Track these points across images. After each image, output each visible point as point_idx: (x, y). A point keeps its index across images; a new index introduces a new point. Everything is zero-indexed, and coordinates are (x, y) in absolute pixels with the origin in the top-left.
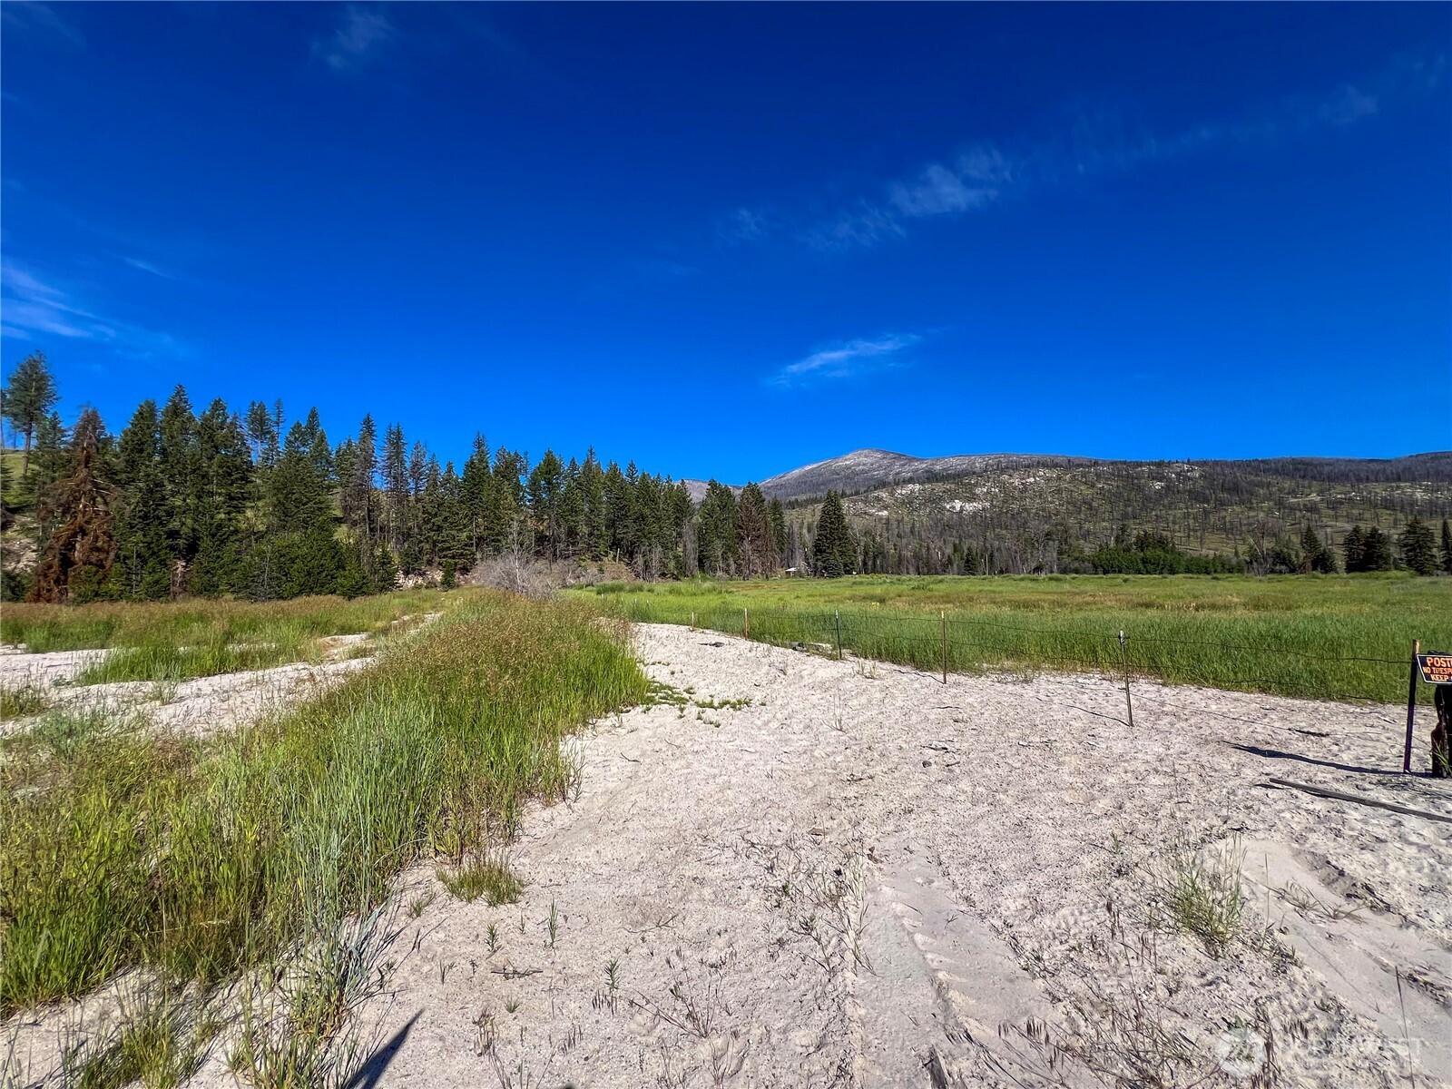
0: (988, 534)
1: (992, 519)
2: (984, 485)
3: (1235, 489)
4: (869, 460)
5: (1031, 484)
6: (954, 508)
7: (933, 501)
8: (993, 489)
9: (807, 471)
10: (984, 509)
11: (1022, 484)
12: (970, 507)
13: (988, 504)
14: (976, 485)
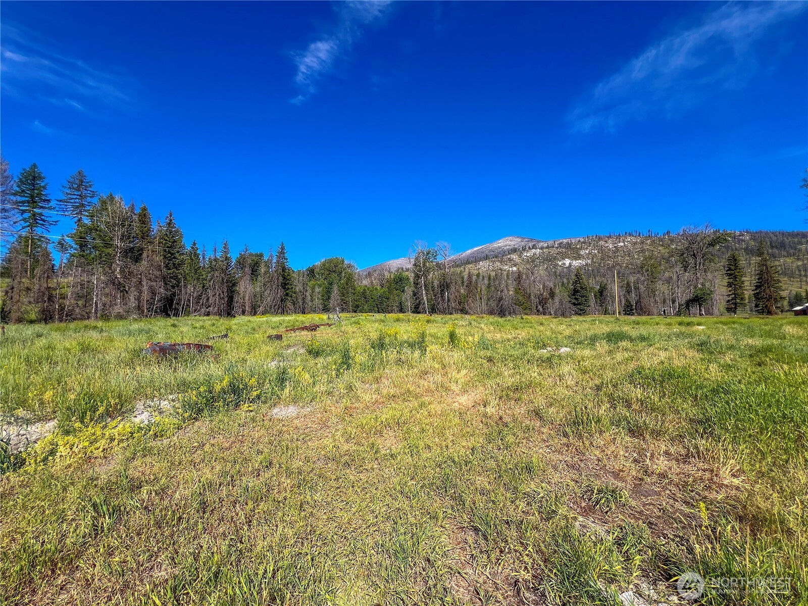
0: (590, 281)
1: (593, 271)
2: (587, 248)
3: (782, 246)
4: (512, 243)
5: (622, 246)
6: (564, 264)
7: (550, 260)
8: (593, 251)
9: (475, 251)
10: (587, 264)
11: (615, 247)
12: (576, 263)
13: (589, 261)
14: (581, 249)
